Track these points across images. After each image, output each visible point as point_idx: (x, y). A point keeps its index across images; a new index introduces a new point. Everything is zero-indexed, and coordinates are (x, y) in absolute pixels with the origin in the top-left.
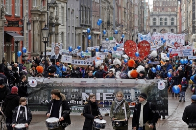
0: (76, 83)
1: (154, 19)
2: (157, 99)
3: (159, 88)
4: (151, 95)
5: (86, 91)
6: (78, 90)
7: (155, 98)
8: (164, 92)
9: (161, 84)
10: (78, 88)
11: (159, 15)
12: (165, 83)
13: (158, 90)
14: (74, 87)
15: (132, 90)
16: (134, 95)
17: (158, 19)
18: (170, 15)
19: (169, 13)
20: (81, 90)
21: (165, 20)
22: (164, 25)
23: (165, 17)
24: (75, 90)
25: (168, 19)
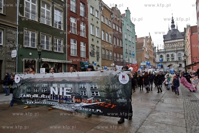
0: (46, 78)
1: (161, 56)
2: (118, 96)
3: (121, 82)
4: (111, 90)
5: (53, 85)
6: (47, 85)
7: (116, 95)
8: (128, 86)
9: (123, 77)
10: (48, 82)
11: (165, 52)
12: (129, 75)
13: (120, 84)
14: (45, 82)
15: (87, 84)
16: (90, 90)
17: (164, 56)
18: (177, 51)
19: (175, 49)
20: (50, 84)
21: (172, 56)
22: (170, 60)
23: (171, 53)
24: (45, 85)
25: (175, 54)
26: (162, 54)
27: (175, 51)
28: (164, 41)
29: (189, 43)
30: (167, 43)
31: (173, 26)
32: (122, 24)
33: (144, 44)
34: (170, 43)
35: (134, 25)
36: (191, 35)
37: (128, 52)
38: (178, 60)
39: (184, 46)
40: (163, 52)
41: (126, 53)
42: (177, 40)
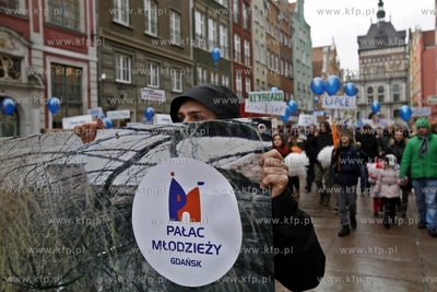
11: (365, 82)
17: (362, 90)
18: (391, 79)
21: (379, 91)
23: (378, 85)
25: (387, 87)
26: (358, 86)
27: (385, 80)
28: (359, 52)
29: (419, 67)
30: (367, 57)
31: (381, 14)
32: (292, 30)
33: (325, 66)
34: (373, 57)
35: (308, 27)
36: (423, 51)
37: (301, 88)
38: (392, 100)
39: (407, 70)
40: (360, 82)
41: (299, 89)
42: (388, 51)
